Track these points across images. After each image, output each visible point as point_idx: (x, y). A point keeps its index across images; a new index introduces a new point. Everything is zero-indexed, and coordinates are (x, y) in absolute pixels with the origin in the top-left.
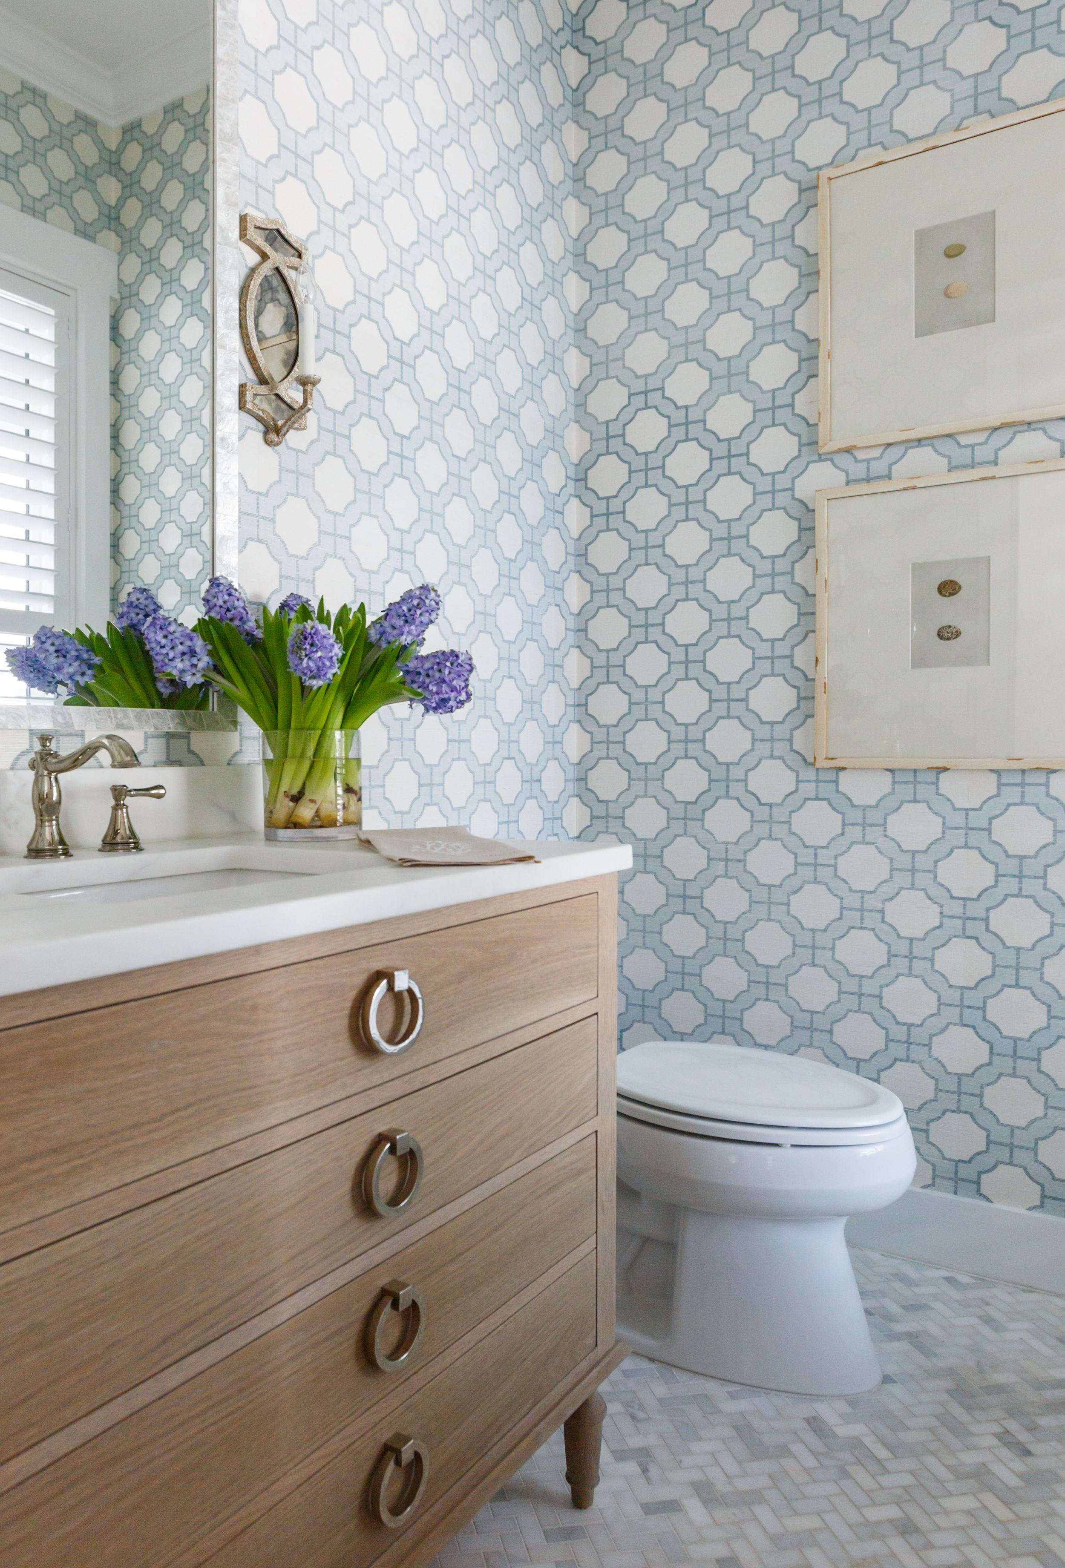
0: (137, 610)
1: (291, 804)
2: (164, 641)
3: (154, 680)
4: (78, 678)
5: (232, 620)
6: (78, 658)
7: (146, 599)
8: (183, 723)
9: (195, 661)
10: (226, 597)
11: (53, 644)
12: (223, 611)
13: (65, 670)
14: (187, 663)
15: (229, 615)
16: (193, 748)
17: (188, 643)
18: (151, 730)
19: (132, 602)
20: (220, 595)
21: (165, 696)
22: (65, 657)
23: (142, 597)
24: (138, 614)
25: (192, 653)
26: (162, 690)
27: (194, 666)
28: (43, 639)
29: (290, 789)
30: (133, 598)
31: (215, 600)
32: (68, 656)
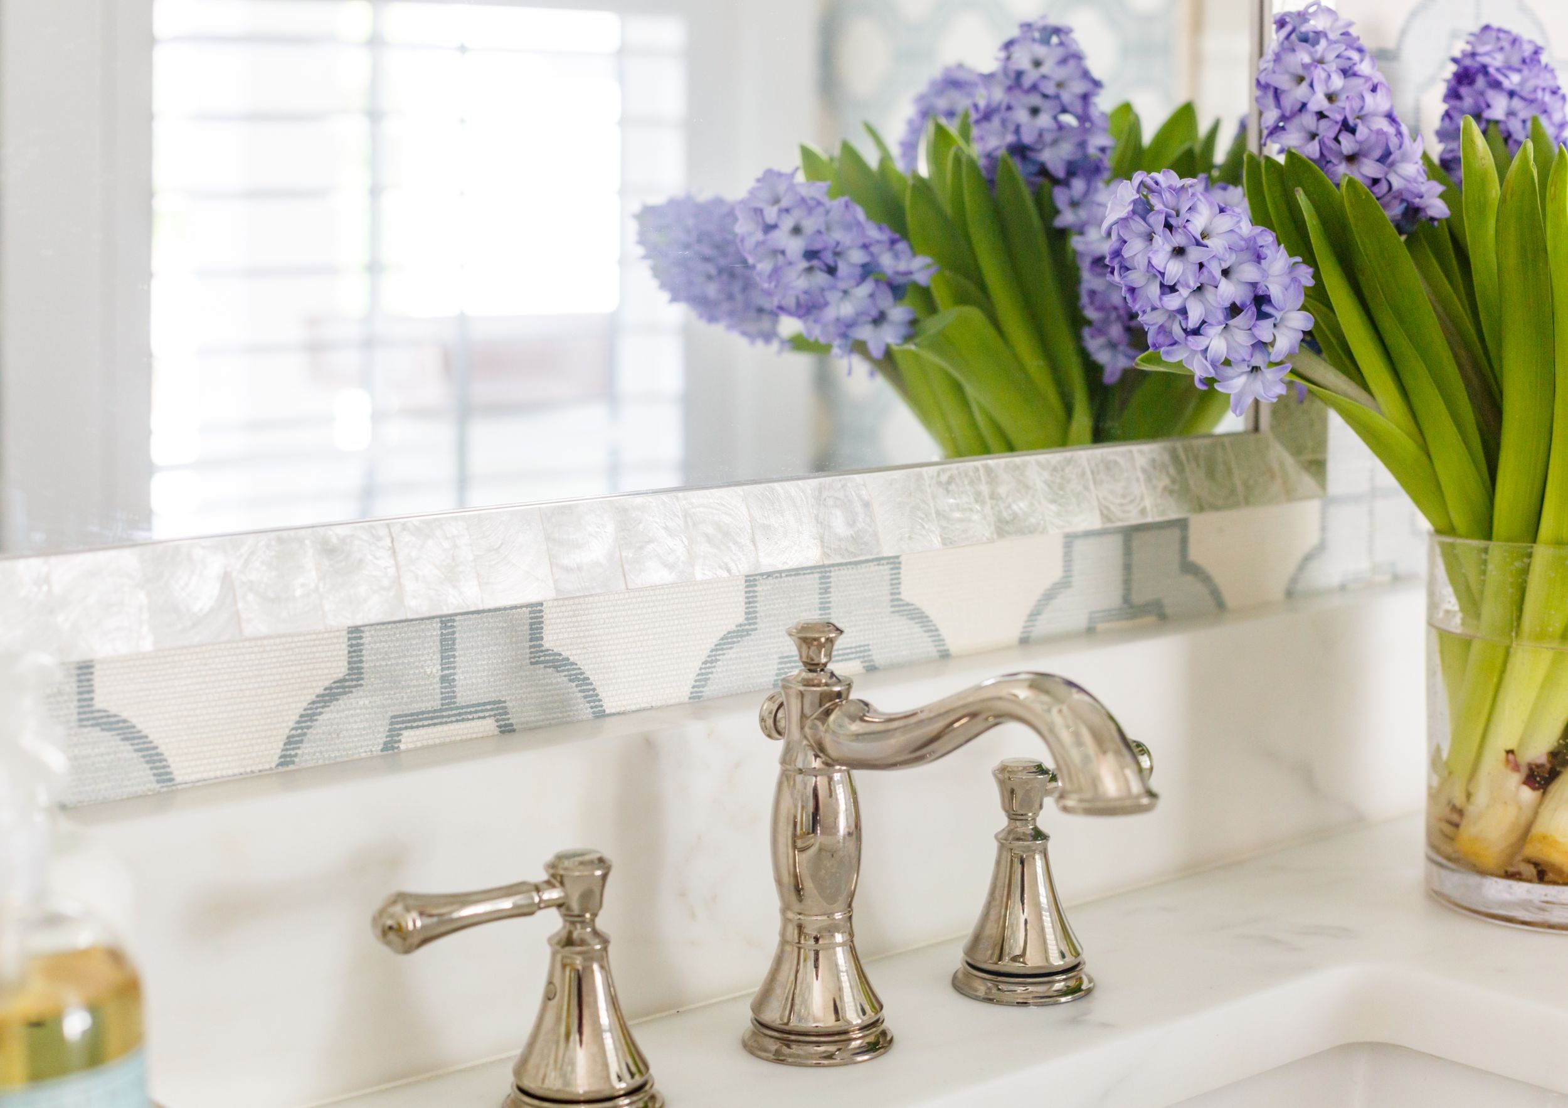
0: (1035, 100)
1: (1528, 795)
2: (1174, 269)
3: (1077, 322)
4: (865, 333)
5: (1351, 159)
6: (867, 271)
7: (1063, 61)
8: (1181, 490)
9: (1264, 330)
10: (1338, 82)
11: (797, 230)
12: (1327, 130)
13: (830, 313)
14: (1242, 339)
15: (1348, 144)
16: (1195, 554)
17: (1249, 272)
18: (1089, 520)
19: (1019, 74)
20: (1319, 74)
21: (1110, 376)
22: (831, 271)
23: (1049, 55)
24: (1035, 111)
25: (1261, 301)
26: (1103, 357)
27: (1261, 346)
28: (771, 214)
29: (1522, 742)
30: (1022, 59)
31: (1301, 92)
32: (843, 268)
